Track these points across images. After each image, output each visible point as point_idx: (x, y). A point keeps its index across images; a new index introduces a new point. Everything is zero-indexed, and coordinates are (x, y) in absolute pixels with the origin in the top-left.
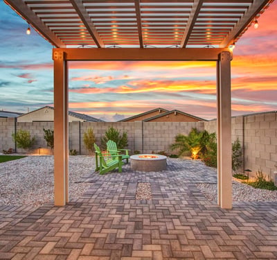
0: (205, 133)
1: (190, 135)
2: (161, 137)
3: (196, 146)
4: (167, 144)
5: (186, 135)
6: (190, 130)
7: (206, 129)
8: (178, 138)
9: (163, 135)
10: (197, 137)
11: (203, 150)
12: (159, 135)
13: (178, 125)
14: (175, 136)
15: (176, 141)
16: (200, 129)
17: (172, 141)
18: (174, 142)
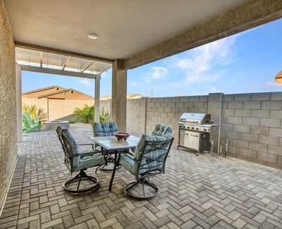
13: (75, 102)
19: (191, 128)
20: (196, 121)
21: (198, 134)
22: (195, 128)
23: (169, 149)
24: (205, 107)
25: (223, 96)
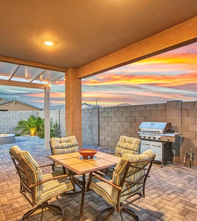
0: (40, 119)
1: (29, 120)
2: (7, 122)
3: (33, 127)
4: (11, 127)
5: (26, 120)
6: (29, 117)
7: (40, 116)
8: (21, 123)
9: (9, 121)
10: (34, 121)
11: (38, 129)
12: (5, 121)
13: (20, 113)
14: (18, 121)
15: (19, 124)
16: (36, 116)
17: (16, 124)
18: (17, 126)
19: (152, 138)
20: (157, 130)
21: (161, 144)
22: (157, 137)
23: (150, 168)
24: (164, 115)
25: (182, 103)
